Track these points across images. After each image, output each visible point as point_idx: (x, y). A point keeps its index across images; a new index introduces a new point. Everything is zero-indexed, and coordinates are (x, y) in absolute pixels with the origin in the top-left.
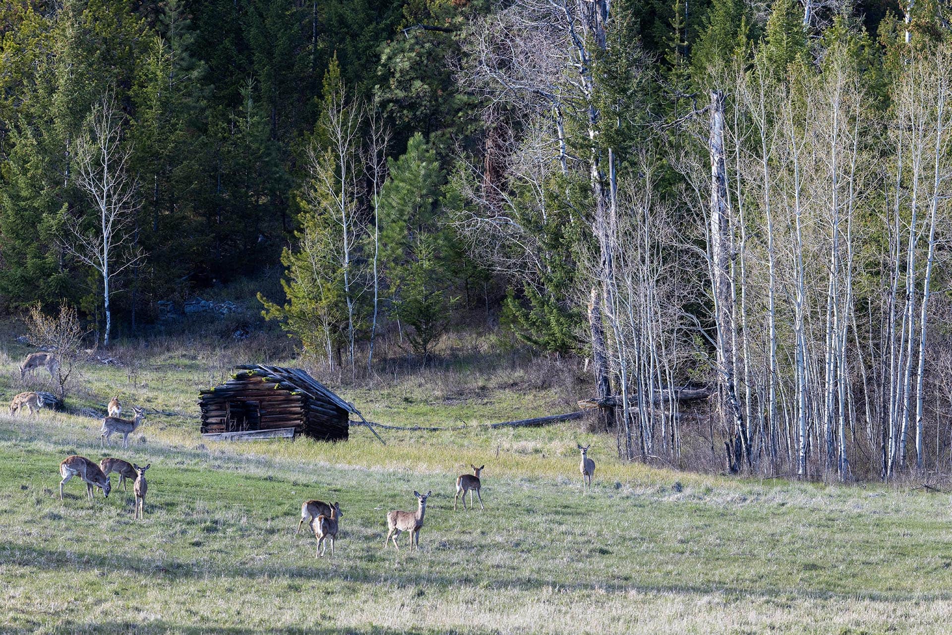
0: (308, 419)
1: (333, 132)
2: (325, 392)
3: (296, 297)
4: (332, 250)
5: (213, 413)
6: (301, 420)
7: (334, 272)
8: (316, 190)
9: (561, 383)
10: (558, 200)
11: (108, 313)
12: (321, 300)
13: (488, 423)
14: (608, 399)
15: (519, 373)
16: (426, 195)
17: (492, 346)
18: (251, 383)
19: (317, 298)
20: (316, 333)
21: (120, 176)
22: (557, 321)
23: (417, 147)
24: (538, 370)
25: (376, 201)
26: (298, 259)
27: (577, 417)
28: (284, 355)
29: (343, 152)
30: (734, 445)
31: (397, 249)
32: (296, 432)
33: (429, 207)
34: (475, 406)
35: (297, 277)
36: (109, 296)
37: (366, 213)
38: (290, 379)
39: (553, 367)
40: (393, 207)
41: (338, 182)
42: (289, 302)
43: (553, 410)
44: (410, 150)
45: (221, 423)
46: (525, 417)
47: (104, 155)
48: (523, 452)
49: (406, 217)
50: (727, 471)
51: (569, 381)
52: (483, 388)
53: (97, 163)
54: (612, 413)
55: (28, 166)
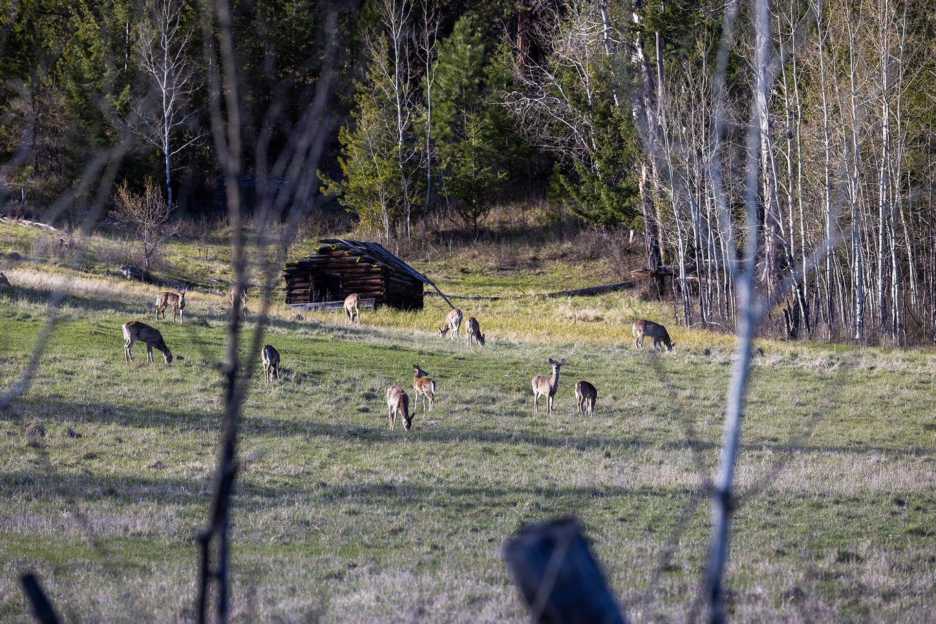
0: (388, 290)
1: (386, 17)
2: (402, 264)
3: (352, 174)
4: (387, 129)
5: (297, 285)
6: (382, 291)
7: (388, 150)
8: (370, 73)
9: (609, 254)
10: (607, 81)
11: (170, 189)
12: (377, 176)
13: (546, 292)
14: (660, 269)
15: (567, 245)
16: (472, 76)
17: (539, 219)
18: (334, 257)
19: (374, 175)
20: (372, 208)
21: (179, 59)
22: (608, 195)
23: (463, 30)
24: (586, 242)
25: (427, 82)
26: (354, 138)
27: (629, 285)
28: (339, 228)
29: (396, 36)
30: (792, 312)
31: (446, 127)
32: (376, 302)
33: (476, 87)
34: (528, 276)
35: (354, 155)
36: (171, 174)
37: (417, 94)
38: (369, 252)
39: (600, 238)
40: (441, 88)
41: (392, 64)
42: (347, 179)
43: (604, 280)
44: (456, 34)
45: (304, 294)
46: (579, 286)
47: (164, 38)
48: (585, 319)
49: (453, 98)
50: (786, 337)
51: (617, 253)
52: (534, 259)
53: (157, 46)
54: (662, 283)
55: (91, 49)
